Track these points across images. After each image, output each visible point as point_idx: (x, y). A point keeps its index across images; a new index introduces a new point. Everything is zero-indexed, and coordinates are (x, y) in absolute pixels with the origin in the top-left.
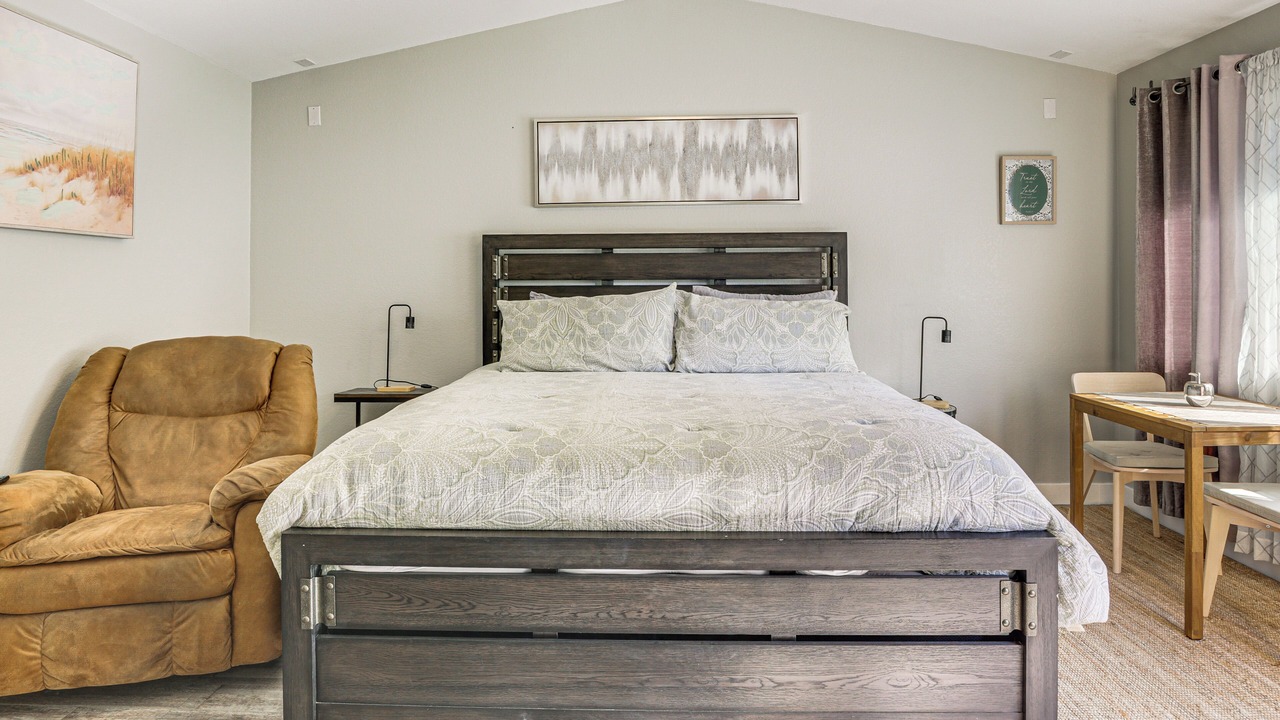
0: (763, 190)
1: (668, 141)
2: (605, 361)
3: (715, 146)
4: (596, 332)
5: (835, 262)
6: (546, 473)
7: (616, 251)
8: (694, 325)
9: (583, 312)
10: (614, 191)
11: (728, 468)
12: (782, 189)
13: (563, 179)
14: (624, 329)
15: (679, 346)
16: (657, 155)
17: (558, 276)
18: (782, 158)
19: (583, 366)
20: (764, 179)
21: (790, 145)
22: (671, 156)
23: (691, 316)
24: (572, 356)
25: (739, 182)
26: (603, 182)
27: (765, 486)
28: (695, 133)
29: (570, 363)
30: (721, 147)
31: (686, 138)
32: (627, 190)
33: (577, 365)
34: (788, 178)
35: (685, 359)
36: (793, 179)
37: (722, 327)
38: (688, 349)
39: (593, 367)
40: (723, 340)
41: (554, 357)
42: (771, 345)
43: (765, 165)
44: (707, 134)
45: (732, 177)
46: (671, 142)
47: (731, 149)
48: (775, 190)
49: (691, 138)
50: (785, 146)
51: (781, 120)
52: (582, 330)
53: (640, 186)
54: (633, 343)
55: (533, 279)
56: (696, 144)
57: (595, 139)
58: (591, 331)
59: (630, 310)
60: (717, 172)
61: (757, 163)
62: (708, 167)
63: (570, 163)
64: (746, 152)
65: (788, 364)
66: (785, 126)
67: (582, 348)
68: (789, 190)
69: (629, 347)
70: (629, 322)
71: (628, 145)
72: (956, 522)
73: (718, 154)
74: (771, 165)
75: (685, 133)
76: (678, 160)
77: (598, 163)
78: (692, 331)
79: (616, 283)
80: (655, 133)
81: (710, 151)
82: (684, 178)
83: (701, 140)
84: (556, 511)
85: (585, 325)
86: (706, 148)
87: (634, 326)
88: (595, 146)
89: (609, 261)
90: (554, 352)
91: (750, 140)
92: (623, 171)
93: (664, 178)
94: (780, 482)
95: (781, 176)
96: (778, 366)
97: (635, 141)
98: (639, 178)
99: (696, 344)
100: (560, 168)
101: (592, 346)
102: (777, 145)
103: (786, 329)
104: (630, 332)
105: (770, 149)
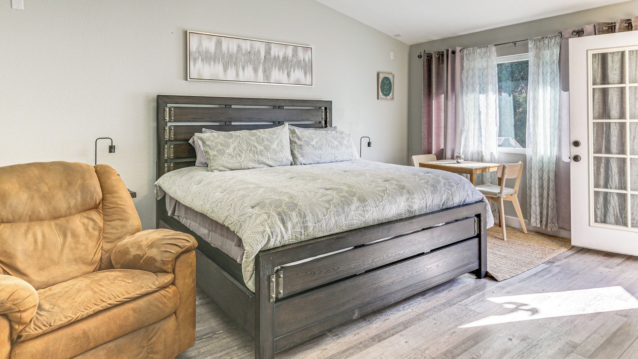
0: (298, 79)
1: (258, 52)
3: (278, 57)
4: (262, 148)
5: (328, 114)
7: (233, 106)
8: (302, 143)
10: (231, 75)
12: (306, 79)
13: (203, 66)
14: (274, 146)
15: (296, 152)
16: (251, 58)
17: (203, 120)
18: (306, 65)
20: (298, 74)
21: (309, 60)
22: (259, 59)
23: (299, 138)
24: (252, 160)
25: (288, 75)
26: (225, 70)
28: (270, 49)
29: (251, 165)
30: (281, 58)
31: (266, 51)
32: (237, 75)
33: (254, 165)
34: (308, 75)
35: (301, 159)
36: (310, 75)
37: (314, 143)
38: (301, 154)
39: (261, 166)
40: (316, 149)
41: (243, 162)
42: (333, 150)
43: (299, 68)
44: (276, 51)
45: (286, 72)
46: (259, 52)
47: (285, 59)
48: (303, 80)
49: (268, 52)
50: (307, 60)
51: (306, 48)
52: (255, 147)
53: (244, 73)
54: (279, 153)
55: (189, 121)
56: (270, 54)
57: (221, 45)
58: (260, 147)
59: (275, 136)
60: (279, 69)
61: (296, 67)
62: (275, 67)
63: (208, 58)
64: (291, 61)
65: (340, 158)
66: (307, 50)
67: (256, 157)
68: (308, 81)
69: (278, 154)
70: (276, 142)
71: (238, 52)
73: (280, 61)
74: (301, 68)
75: (266, 48)
76: (262, 61)
77: (223, 59)
78: (301, 146)
80: (251, 47)
81: (276, 58)
82: (265, 71)
83: (272, 53)
85: (256, 144)
86: (275, 57)
87: (278, 144)
88: (221, 50)
89: (230, 112)
90: (243, 159)
91: (293, 56)
92: (236, 64)
93: (256, 70)
95: (305, 74)
96: (336, 159)
97: (242, 50)
98: (243, 69)
99: (304, 151)
100: (202, 60)
101: (261, 155)
102: (304, 59)
105: (301, 61)
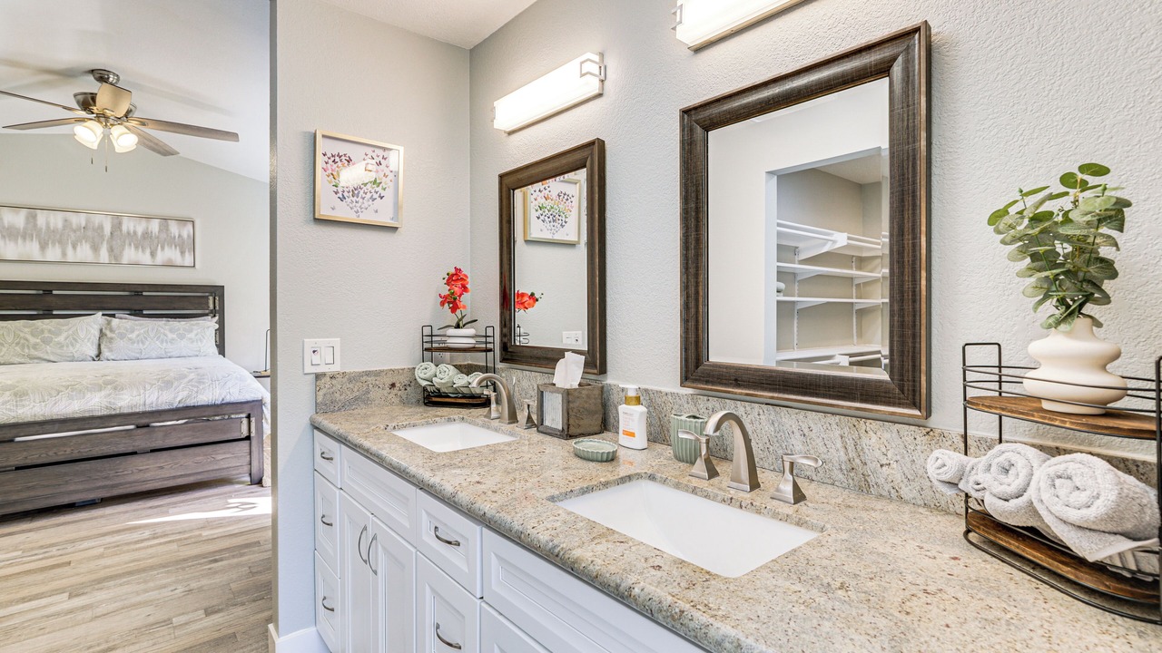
0: (170, 260)
1: (99, 227)
2: (46, 357)
3: (135, 233)
4: (38, 341)
5: (217, 301)
6: (7, 399)
7: (54, 292)
8: (114, 335)
9: (26, 330)
10: (53, 254)
11: (115, 388)
12: (183, 260)
13: (5, 244)
14: (61, 338)
15: (102, 347)
16: (91, 235)
18: (183, 243)
19: (29, 361)
20: (170, 254)
21: (189, 236)
22: (102, 237)
23: (111, 331)
24: (19, 355)
25: (153, 254)
26: (43, 248)
27: (135, 393)
28: (120, 224)
29: (17, 360)
30: (139, 234)
31: (112, 226)
32: (64, 254)
33: (22, 360)
34: (187, 254)
35: (106, 353)
36: (190, 255)
37: (133, 336)
38: (109, 348)
39: (36, 361)
40: (133, 343)
41: (2, 356)
42: (165, 344)
43: (171, 246)
44: (128, 225)
45: (148, 251)
46: (101, 227)
47: (146, 235)
48: (178, 260)
49: (117, 226)
50: (185, 236)
51: (182, 221)
52: (27, 340)
53: (75, 252)
54: (67, 346)
56: (121, 231)
57: (35, 220)
58: (34, 340)
59: (65, 328)
60: (137, 248)
61: (166, 245)
62: (130, 245)
63: (13, 234)
64: (158, 237)
65: (174, 354)
66: (185, 225)
67: (27, 351)
68: (188, 260)
69: (65, 348)
70: (65, 335)
71: (65, 227)
72: (223, 400)
73: (137, 238)
74: (176, 246)
75: (112, 222)
76: (106, 238)
77: (38, 236)
78: (112, 338)
79: (55, 312)
80: (87, 221)
81: (131, 236)
82: (111, 250)
83: (124, 228)
84: (13, 414)
85: (29, 337)
86: (128, 233)
87: (68, 337)
88: (35, 225)
89: (49, 299)
90: (3, 353)
91: (160, 231)
92: (60, 242)
93: (95, 248)
94: (142, 391)
95: (182, 253)
96: (169, 355)
97: (71, 224)
98: (74, 247)
99: (115, 346)
101: (35, 349)
102: (179, 236)
103: (175, 336)
104: (66, 339)
105: (175, 237)
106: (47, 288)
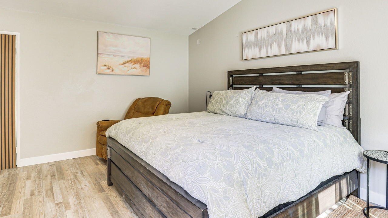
0: (319, 45)
1: (281, 31)
2: (226, 112)
3: (298, 29)
5: (350, 76)
7: (264, 74)
9: (224, 95)
10: (263, 53)
12: (328, 44)
13: (249, 51)
16: (277, 38)
17: (246, 84)
18: (327, 30)
20: (319, 41)
21: (331, 23)
22: (282, 37)
25: (308, 43)
26: (260, 50)
28: (290, 26)
30: (300, 30)
31: (287, 29)
32: (267, 52)
34: (330, 38)
36: (333, 38)
43: (319, 34)
44: (295, 26)
45: (305, 41)
47: (305, 30)
48: (324, 45)
50: (329, 24)
51: (328, 12)
53: (271, 50)
55: (240, 84)
56: (291, 31)
57: (257, 36)
60: (299, 41)
61: (316, 34)
62: (295, 39)
63: (251, 45)
64: (311, 30)
66: (329, 15)
68: (331, 44)
71: (267, 36)
73: (299, 33)
74: (322, 34)
75: (287, 27)
76: (284, 38)
77: (258, 44)
80: (276, 29)
81: (296, 33)
82: (286, 45)
83: (293, 29)
85: (223, 100)
86: (295, 32)
88: (257, 38)
89: (261, 78)
91: (312, 24)
92: (266, 45)
93: (279, 46)
95: (327, 38)
97: (270, 34)
98: (271, 47)
100: (248, 47)
102: (325, 25)
103: (283, 106)
105: (321, 27)
106: (260, 72)
